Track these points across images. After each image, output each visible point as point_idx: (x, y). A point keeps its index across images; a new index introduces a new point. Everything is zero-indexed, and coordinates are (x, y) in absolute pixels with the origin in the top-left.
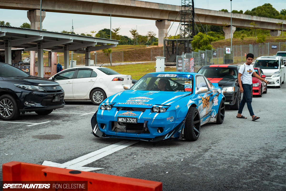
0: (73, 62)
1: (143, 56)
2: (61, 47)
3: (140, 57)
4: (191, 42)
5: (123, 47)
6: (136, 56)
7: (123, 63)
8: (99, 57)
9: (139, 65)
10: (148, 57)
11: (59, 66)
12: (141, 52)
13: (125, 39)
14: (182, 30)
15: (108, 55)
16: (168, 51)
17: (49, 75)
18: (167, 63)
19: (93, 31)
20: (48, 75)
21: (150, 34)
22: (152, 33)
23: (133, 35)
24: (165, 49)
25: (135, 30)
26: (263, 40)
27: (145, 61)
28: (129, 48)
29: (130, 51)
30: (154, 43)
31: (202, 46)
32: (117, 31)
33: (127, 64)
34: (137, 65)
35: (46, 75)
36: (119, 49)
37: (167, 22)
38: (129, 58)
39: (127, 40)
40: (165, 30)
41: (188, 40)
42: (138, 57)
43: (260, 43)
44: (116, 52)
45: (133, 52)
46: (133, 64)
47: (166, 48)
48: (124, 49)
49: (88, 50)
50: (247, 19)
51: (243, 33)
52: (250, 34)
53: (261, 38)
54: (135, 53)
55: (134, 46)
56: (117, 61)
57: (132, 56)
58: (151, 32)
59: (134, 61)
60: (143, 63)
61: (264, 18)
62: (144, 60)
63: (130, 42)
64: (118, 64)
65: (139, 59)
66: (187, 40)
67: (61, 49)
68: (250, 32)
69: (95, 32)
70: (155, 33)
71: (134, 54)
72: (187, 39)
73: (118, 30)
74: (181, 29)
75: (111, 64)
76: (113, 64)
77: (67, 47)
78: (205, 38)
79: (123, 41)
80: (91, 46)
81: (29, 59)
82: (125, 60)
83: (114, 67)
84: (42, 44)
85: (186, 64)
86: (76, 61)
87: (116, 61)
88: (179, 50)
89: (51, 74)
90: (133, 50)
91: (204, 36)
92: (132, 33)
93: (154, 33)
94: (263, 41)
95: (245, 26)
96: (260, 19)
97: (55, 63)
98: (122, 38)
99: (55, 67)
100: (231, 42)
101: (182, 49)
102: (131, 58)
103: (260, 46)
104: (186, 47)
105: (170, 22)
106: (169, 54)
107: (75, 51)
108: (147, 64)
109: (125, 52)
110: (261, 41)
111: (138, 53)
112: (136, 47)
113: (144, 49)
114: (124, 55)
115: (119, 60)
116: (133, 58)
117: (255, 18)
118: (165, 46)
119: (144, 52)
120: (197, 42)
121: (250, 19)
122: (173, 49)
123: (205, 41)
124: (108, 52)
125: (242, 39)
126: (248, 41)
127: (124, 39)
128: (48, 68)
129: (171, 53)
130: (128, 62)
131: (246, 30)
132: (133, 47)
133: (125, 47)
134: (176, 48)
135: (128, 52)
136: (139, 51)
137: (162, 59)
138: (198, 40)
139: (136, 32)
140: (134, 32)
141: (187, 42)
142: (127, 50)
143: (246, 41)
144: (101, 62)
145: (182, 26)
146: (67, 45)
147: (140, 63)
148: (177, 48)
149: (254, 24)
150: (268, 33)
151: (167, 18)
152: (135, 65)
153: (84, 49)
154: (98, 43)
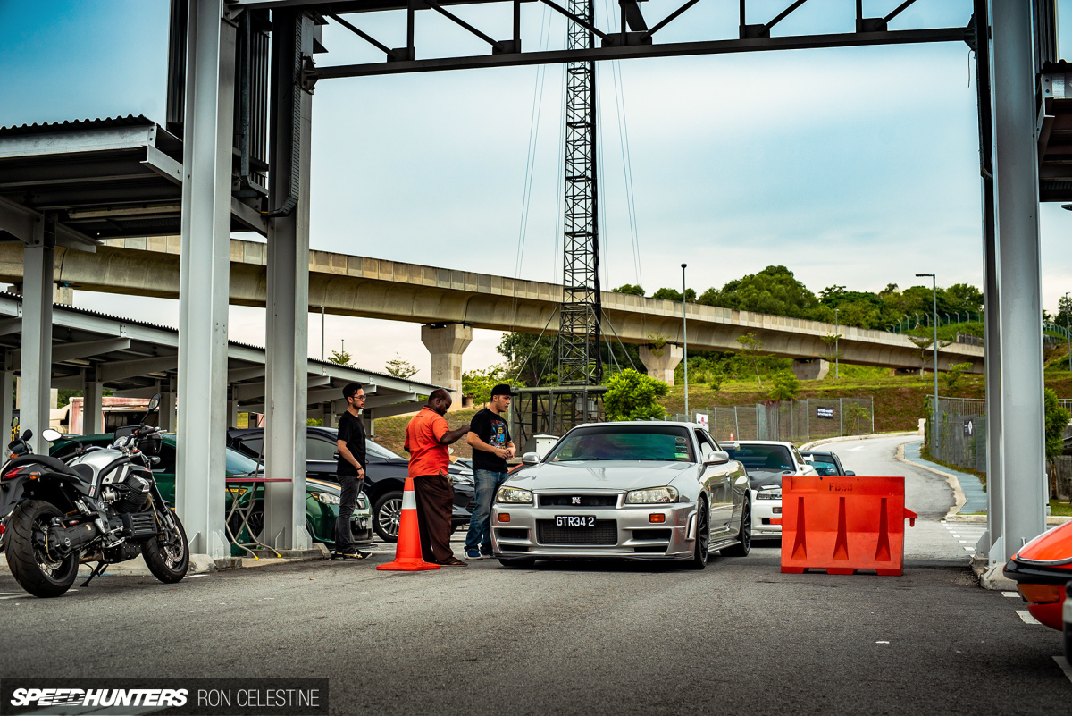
16: (521, 424)
21: (395, 370)
22: (402, 366)
24: (513, 417)
26: (792, 392)
31: (635, 409)
37: (460, 332)
40: (453, 356)
41: (587, 391)
43: (784, 402)
47: (516, 415)
50: (719, 320)
51: (697, 366)
52: (724, 371)
53: (785, 384)
58: (398, 363)
61: (773, 318)
66: (582, 391)
68: (724, 364)
70: (413, 367)
72: (581, 388)
78: (644, 384)
91: (641, 379)
93: (411, 365)
94: (790, 394)
95: (714, 343)
96: (761, 322)
100: (687, 397)
101: (564, 417)
103: (783, 408)
104: (579, 412)
105: (471, 330)
106: (524, 433)
110: (785, 396)
117: (744, 319)
120: (620, 396)
121: (728, 321)
122: (534, 417)
123: (645, 393)
125: (714, 387)
126: (735, 394)
131: (706, 356)
134: (544, 416)
138: (624, 391)
141: (582, 396)
143: (728, 394)
149: (752, 340)
150: (783, 367)
151: (460, 317)
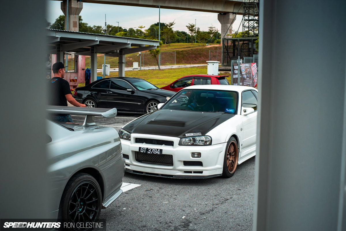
0: (106, 67)
1: (200, 57)
2: (87, 50)
3: (197, 58)
4: (255, 41)
5: (177, 45)
6: (192, 57)
7: (175, 66)
8: (147, 58)
9: (194, 69)
10: (207, 58)
11: (88, 72)
12: (198, 52)
13: (183, 35)
14: (245, 26)
15: (155, 56)
16: (228, 53)
17: (75, 82)
18: (226, 67)
19: (142, 26)
20: (73, 82)
21: (212, 30)
22: (214, 29)
23: (190, 31)
24: (223, 50)
25: (193, 25)
27: (203, 64)
28: (185, 47)
29: (184, 51)
30: (218, 41)
32: (171, 26)
33: (180, 67)
34: (191, 69)
35: (71, 82)
36: (172, 49)
37: (231, 16)
38: (184, 59)
39: (185, 37)
40: (229, 25)
41: (253, 40)
42: (195, 58)
44: (167, 52)
45: (189, 52)
46: (187, 67)
47: (225, 49)
48: (178, 48)
49: (122, 52)
54: (191, 54)
55: (191, 44)
56: (169, 63)
57: (188, 57)
58: (212, 28)
59: (190, 63)
60: (199, 66)
62: (202, 62)
63: (189, 39)
64: (169, 67)
65: (195, 61)
66: (251, 39)
67: (88, 51)
69: (144, 27)
70: (217, 29)
71: (189, 54)
73: (173, 25)
74: (243, 26)
75: (159, 67)
76: (162, 67)
77: (95, 48)
79: (180, 38)
80: (126, 48)
81: (50, 63)
82: (178, 62)
83: (162, 71)
84: (62, 46)
85: (245, 70)
86: (110, 65)
87: (167, 63)
88: (242, 51)
89: (78, 82)
90: (189, 50)
92: (189, 29)
97: (83, 68)
98: (179, 34)
99: (82, 73)
101: (244, 50)
102: (186, 60)
104: (250, 48)
106: (229, 56)
107: (107, 54)
108: (203, 68)
109: (178, 53)
111: (195, 54)
112: (193, 46)
113: (202, 49)
114: (178, 56)
115: (171, 62)
116: (188, 60)
118: (224, 46)
119: (201, 52)
122: (234, 50)
124: (155, 53)
127: (181, 35)
128: (73, 74)
129: (231, 55)
130: (182, 64)
132: (189, 46)
133: (180, 46)
134: (237, 49)
135: (182, 53)
136: (196, 50)
137: (215, 64)
139: (194, 28)
140: (191, 28)
141: (251, 42)
142: (183, 49)
144: (148, 64)
145: (245, 21)
146: (95, 47)
147: (195, 67)
148: (239, 49)
151: (231, 11)
152: (189, 69)
153: (117, 51)
154: (132, 45)
